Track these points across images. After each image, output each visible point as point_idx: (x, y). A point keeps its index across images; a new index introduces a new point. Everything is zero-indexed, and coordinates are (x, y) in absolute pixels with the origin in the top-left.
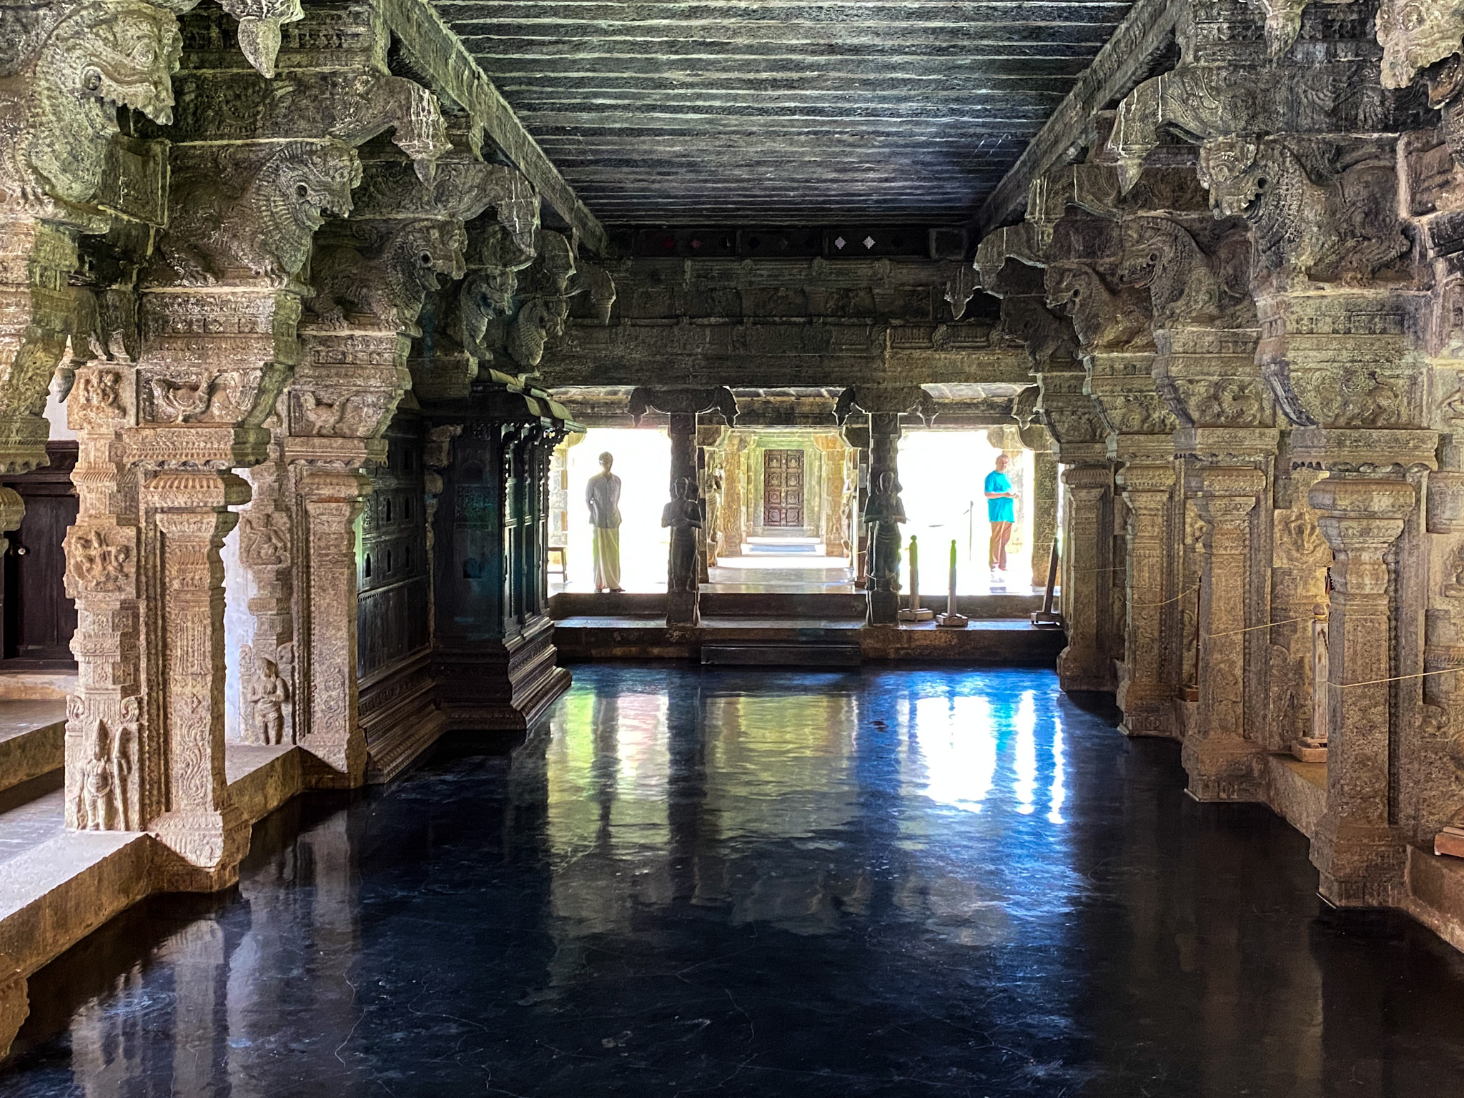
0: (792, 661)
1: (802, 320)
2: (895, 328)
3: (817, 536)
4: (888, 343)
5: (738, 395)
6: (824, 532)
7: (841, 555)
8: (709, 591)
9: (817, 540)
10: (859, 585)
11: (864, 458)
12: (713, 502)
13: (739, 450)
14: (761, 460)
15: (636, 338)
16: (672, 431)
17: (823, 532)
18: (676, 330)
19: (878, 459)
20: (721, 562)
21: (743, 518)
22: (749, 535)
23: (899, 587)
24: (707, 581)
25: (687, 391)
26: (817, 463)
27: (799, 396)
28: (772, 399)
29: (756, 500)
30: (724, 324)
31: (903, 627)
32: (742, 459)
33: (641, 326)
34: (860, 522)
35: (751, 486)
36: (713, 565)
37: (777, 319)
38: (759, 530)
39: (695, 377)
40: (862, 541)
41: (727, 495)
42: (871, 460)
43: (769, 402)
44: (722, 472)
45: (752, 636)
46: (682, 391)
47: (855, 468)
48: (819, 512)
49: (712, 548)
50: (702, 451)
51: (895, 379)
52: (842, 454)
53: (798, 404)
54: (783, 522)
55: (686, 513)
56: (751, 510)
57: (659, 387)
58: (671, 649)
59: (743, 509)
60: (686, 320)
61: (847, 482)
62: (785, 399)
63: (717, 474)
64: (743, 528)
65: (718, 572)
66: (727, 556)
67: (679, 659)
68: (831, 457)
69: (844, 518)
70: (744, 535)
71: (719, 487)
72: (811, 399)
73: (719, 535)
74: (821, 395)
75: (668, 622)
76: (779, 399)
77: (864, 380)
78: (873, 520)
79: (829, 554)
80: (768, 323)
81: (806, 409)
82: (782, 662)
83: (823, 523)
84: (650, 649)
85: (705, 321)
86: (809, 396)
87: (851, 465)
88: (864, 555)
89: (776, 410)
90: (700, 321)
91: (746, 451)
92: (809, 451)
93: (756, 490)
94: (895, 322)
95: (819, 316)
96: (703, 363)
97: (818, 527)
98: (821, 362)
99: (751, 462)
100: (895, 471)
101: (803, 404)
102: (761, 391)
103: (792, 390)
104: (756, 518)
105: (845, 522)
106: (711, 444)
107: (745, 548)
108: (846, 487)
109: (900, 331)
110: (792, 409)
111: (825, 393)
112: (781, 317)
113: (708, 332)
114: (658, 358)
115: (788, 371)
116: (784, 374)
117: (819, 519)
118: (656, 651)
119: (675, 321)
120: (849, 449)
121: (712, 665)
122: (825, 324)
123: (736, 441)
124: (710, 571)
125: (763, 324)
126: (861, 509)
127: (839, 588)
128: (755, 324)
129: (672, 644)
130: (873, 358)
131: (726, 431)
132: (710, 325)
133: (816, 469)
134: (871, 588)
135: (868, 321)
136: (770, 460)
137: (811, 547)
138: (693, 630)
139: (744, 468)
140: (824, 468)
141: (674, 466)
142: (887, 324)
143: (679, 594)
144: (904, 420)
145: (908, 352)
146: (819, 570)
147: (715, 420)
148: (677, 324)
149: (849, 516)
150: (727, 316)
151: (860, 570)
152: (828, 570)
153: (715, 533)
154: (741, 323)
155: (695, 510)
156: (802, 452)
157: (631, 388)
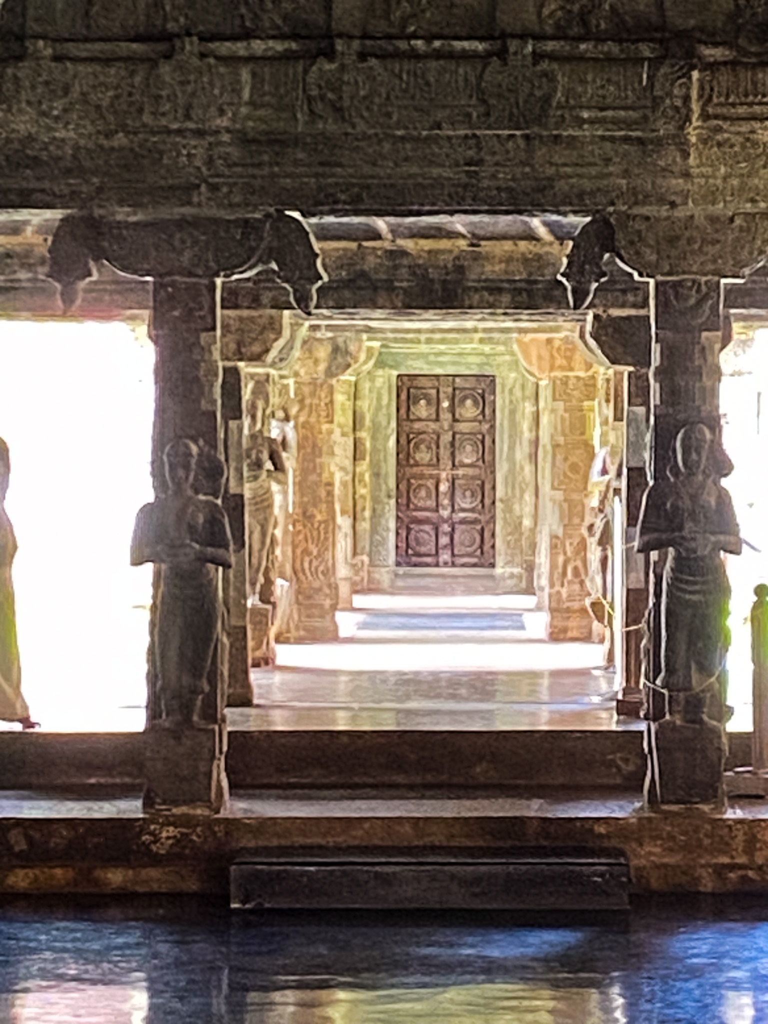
0: (458, 899)
1: (480, 46)
2: (712, 67)
3: (529, 590)
4: (696, 107)
5: (324, 234)
6: (544, 582)
7: (587, 638)
8: (252, 726)
9: (529, 601)
10: (626, 709)
11: (639, 393)
12: (264, 503)
13: (330, 373)
14: (389, 401)
15: (66, 90)
16: (157, 323)
17: (542, 580)
18: (165, 69)
19: (671, 394)
20: (285, 654)
21: (343, 545)
22: (357, 590)
23: (725, 712)
24: (246, 702)
25: (193, 223)
26: (529, 408)
27: (476, 239)
28: (408, 244)
29: (376, 500)
30: (287, 57)
31: (733, 814)
32: (340, 398)
33: (75, 60)
34: (628, 552)
35: (363, 466)
36: (265, 662)
37: (419, 44)
38: (384, 576)
39: (214, 188)
40: (635, 599)
41: (301, 486)
42: (655, 398)
43: (404, 253)
44: (289, 429)
45: (357, 837)
46: (182, 223)
47: (618, 418)
48: (533, 530)
49: (262, 620)
50: (233, 375)
51: (712, 196)
52: (590, 385)
53: (477, 257)
54: (445, 556)
55: (192, 529)
56: (364, 526)
57: (123, 214)
58: (153, 873)
59: (344, 522)
60: (191, 45)
61: (601, 453)
62: (444, 244)
63: (275, 433)
64: (343, 571)
65: (277, 678)
66: (299, 641)
67: (175, 897)
68: (560, 390)
69: (592, 542)
70: (344, 589)
71: (278, 466)
72: (508, 245)
73: (281, 587)
74: (531, 236)
75: (148, 804)
76: (427, 244)
77: (637, 197)
78: (659, 545)
79: (557, 636)
80: (397, 55)
81: (493, 270)
82: (433, 901)
83: (543, 560)
84: (99, 873)
85: (240, 48)
86: (504, 237)
87: (609, 412)
88: (638, 634)
89: (419, 272)
90: (225, 48)
91: (348, 377)
92: (507, 378)
93: (376, 475)
94: (711, 53)
95: (523, 37)
96: (235, 153)
97: (530, 568)
98: (530, 151)
99: (364, 405)
100: (714, 424)
101: (488, 258)
102: (381, 224)
103: (459, 223)
104: (375, 547)
105: (594, 554)
106: (257, 358)
107: (346, 623)
108: (597, 466)
109: (724, 78)
110: (460, 269)
111: (542, 231)
112: (429, 39)
113: (245, 75)
114: (120, 139)
115: (447, 173)
116: (438, 182)
117: (533, 546)
118: (116, 877)
119: (162, 47)
120: (604, 370)
121: (258, 911)
122: (537, 57)
123: (323, 353)
124: (255, 676)
125: (382, 56)
126: (631, 520)
127: (580, 716)
128: (363, 56)
129: (156, 860)
130: (659, 142)
131: (295, 326)
132: (251, 59)
133: (525, 425)
134: (656, 715)
135: (646, 50)
136: (412, 401)
137: (514, 619)
138: (209, 824)
139: (343, 418)
140: (544, 420)
141: (161, 411)
142: (691, 60)
143: (176, 734)
144: (736, 297)
145: (745, 128)
146: (534, 675)
147: (266, 297)
148: (168, 56)
149: (605, 540)
150: (294, 36)
151: (631, 673)
152: (557, 674)
153: (269, 583)
154: (330, 54)
155: (214, 522)
156: (492, 379)
157: (54, 215)
